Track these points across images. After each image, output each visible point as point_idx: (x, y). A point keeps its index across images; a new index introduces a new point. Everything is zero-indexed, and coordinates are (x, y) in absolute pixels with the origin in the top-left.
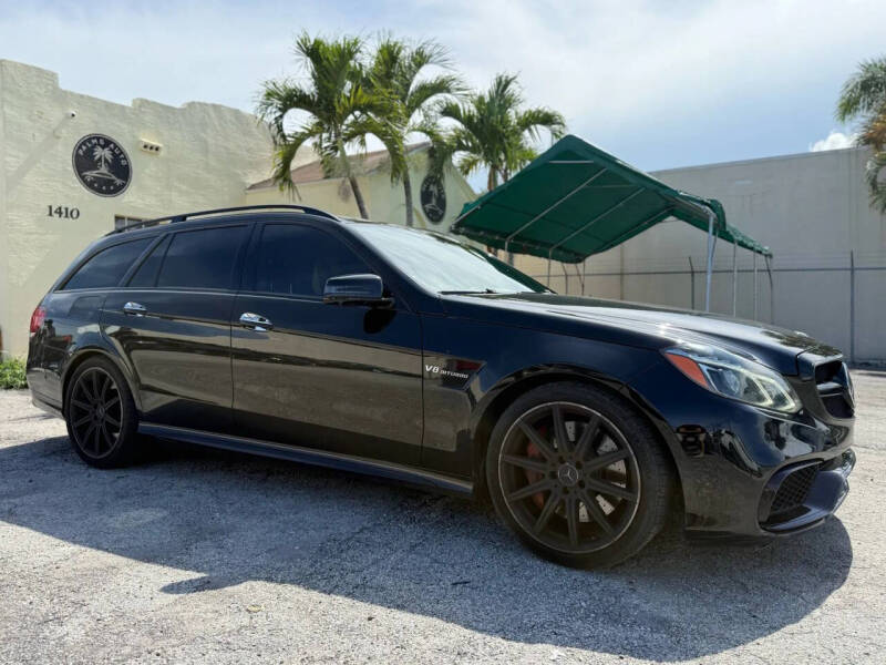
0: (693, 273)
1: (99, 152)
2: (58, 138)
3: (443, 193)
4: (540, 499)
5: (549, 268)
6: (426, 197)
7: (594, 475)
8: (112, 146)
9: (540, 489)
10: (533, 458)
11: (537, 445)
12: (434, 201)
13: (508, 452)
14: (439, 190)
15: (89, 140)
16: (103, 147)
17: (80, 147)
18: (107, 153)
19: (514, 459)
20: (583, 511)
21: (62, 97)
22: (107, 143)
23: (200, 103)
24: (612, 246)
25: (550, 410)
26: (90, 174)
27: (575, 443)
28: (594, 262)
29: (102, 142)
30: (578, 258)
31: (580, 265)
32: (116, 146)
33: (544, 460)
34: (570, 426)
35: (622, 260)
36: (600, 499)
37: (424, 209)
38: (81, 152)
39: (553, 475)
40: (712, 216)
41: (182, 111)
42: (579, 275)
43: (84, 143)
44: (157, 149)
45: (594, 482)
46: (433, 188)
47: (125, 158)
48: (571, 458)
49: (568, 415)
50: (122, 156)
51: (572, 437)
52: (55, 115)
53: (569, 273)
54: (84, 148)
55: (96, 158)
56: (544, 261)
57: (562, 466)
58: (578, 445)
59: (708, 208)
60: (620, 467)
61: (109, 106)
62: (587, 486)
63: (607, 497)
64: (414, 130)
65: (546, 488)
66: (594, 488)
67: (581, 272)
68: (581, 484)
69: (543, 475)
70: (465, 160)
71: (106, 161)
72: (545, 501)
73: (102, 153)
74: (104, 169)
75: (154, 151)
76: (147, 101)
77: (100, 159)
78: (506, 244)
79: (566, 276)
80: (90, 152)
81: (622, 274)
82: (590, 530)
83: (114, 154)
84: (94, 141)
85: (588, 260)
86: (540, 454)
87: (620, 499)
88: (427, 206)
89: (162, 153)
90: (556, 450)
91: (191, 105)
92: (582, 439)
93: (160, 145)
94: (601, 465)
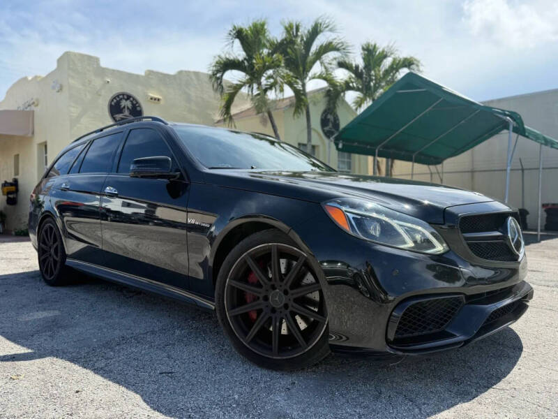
0: (523, 170)
1: (123, 103)
2: (100, 95)
3: (338, 119)
4: (254, 316)
5: (413, 169)
6: (324, 122)
7: (296, 300)
8: (131, 99)
9: (255, 308)
10: (252, 284)
11: (257, 274)
12: (331, 125)
13: (235, 278)
14: (334, 118)
15: (118, 96)
16: (126, 100)
17: (112, 101)
18: (128, 104)
19: (238, 283)
20: (284, 327)
21: (103, 72)
22: (129, 97)
23: (186, 72)
24: (463, 152)
25: (270, 248)
26: (119, 116)
27: (285, 275)
28: (450, 164)
29: (126, 97)
30: (437, 161)
31: (439, 166)
32: (134, 99)
33: (260, 286)
34: (283, 262)
35: (473, 161)
36: (298, 318)
37: (323, 131)
38: (113, 103)
39: (266, 298)
40: (512, 123)
41: (174, 77)
42: (438, 173)
43: (115, 98)
44: (159, 100)
45: (294, 305)
46: (330, 117)
47: (139, 106)
48: (281, 286)
49: (282, 254)
50: (137, 105)
51: (283, 271)
52: (98, 82)
53: (433, 171)
54: (115, 101)
55: (122, 106)
56: (410, 164)
57: (273, 292)
58: (287, 278)
59: (508, 118)
60: (315, 296)
61: (130, 75)
62: (290, 308)
63: (303, 318)
64: (314, 78)
65: (258, 307)
66: (294, 310)
67: (440, 170)
68: (286, 306)
69: (258, 298)
70: (358, 97)
71: (128, 108)
72: (258, 316)
73: (126, 104)
74: (127, 113)
75: (156, 101)
76: (152, 72)
77: (124, 107)
78: (377, 151)
79: (431, 174)
80: (118, 103)
81: (473, 172)
82: (288, 342)
83: (133, 104)
84: (121, 97)
85: (445, 162)
86: (258, 281)
87: (312, 319)
88: (326, 129)
89: (162, 102)
90: (270, 280)
91: (180, 72)
92: (290, 273)
93: (160, 97)
94: (302, 294)
